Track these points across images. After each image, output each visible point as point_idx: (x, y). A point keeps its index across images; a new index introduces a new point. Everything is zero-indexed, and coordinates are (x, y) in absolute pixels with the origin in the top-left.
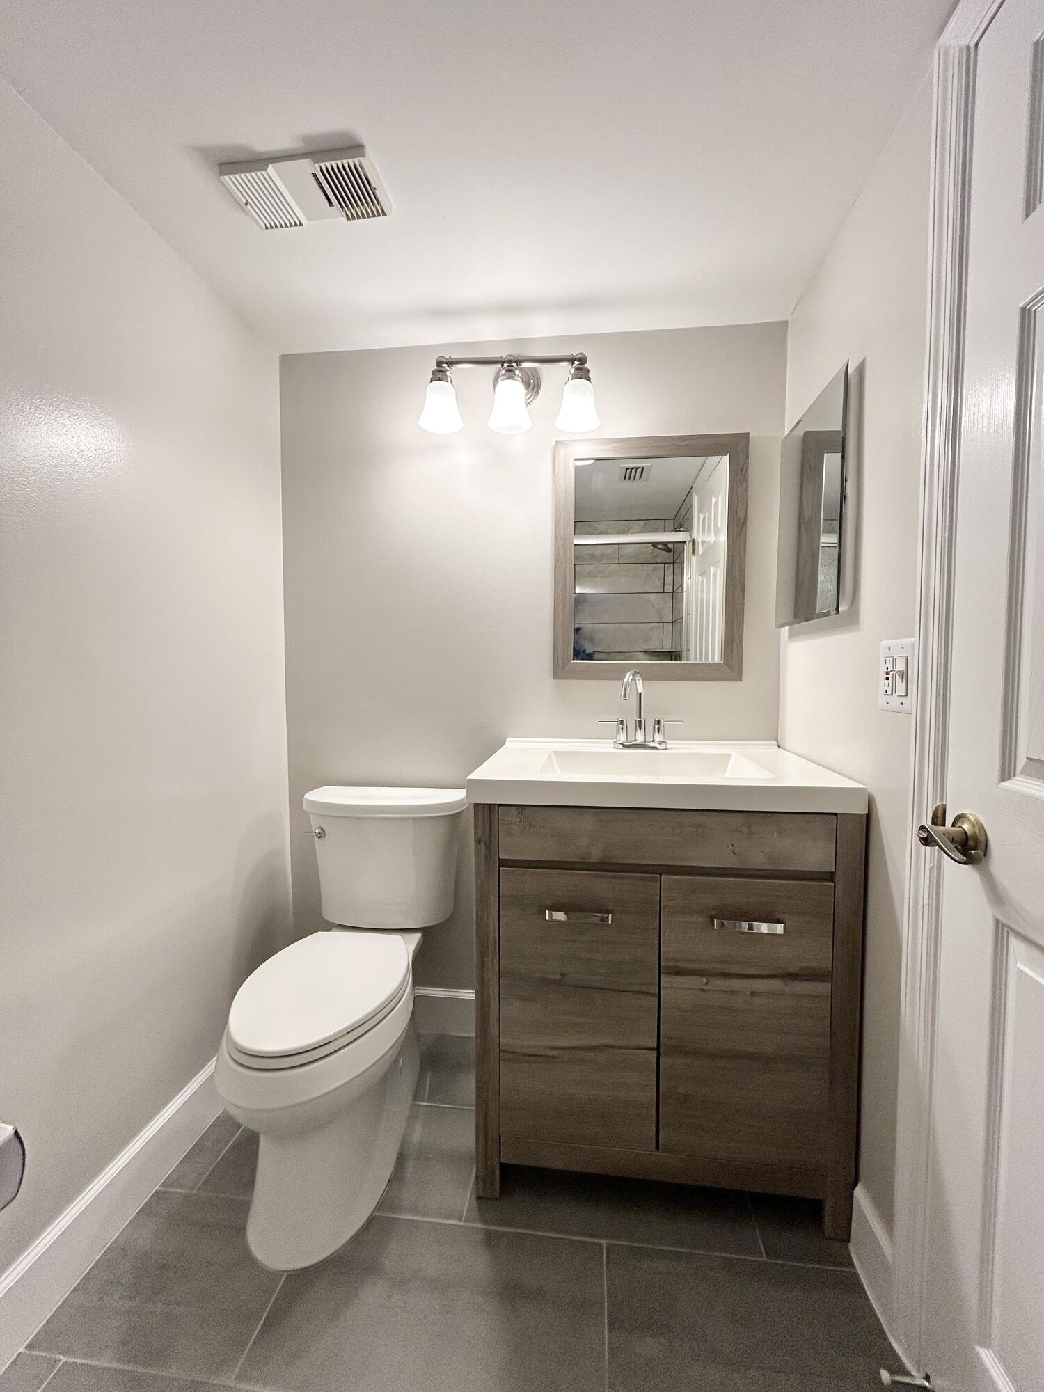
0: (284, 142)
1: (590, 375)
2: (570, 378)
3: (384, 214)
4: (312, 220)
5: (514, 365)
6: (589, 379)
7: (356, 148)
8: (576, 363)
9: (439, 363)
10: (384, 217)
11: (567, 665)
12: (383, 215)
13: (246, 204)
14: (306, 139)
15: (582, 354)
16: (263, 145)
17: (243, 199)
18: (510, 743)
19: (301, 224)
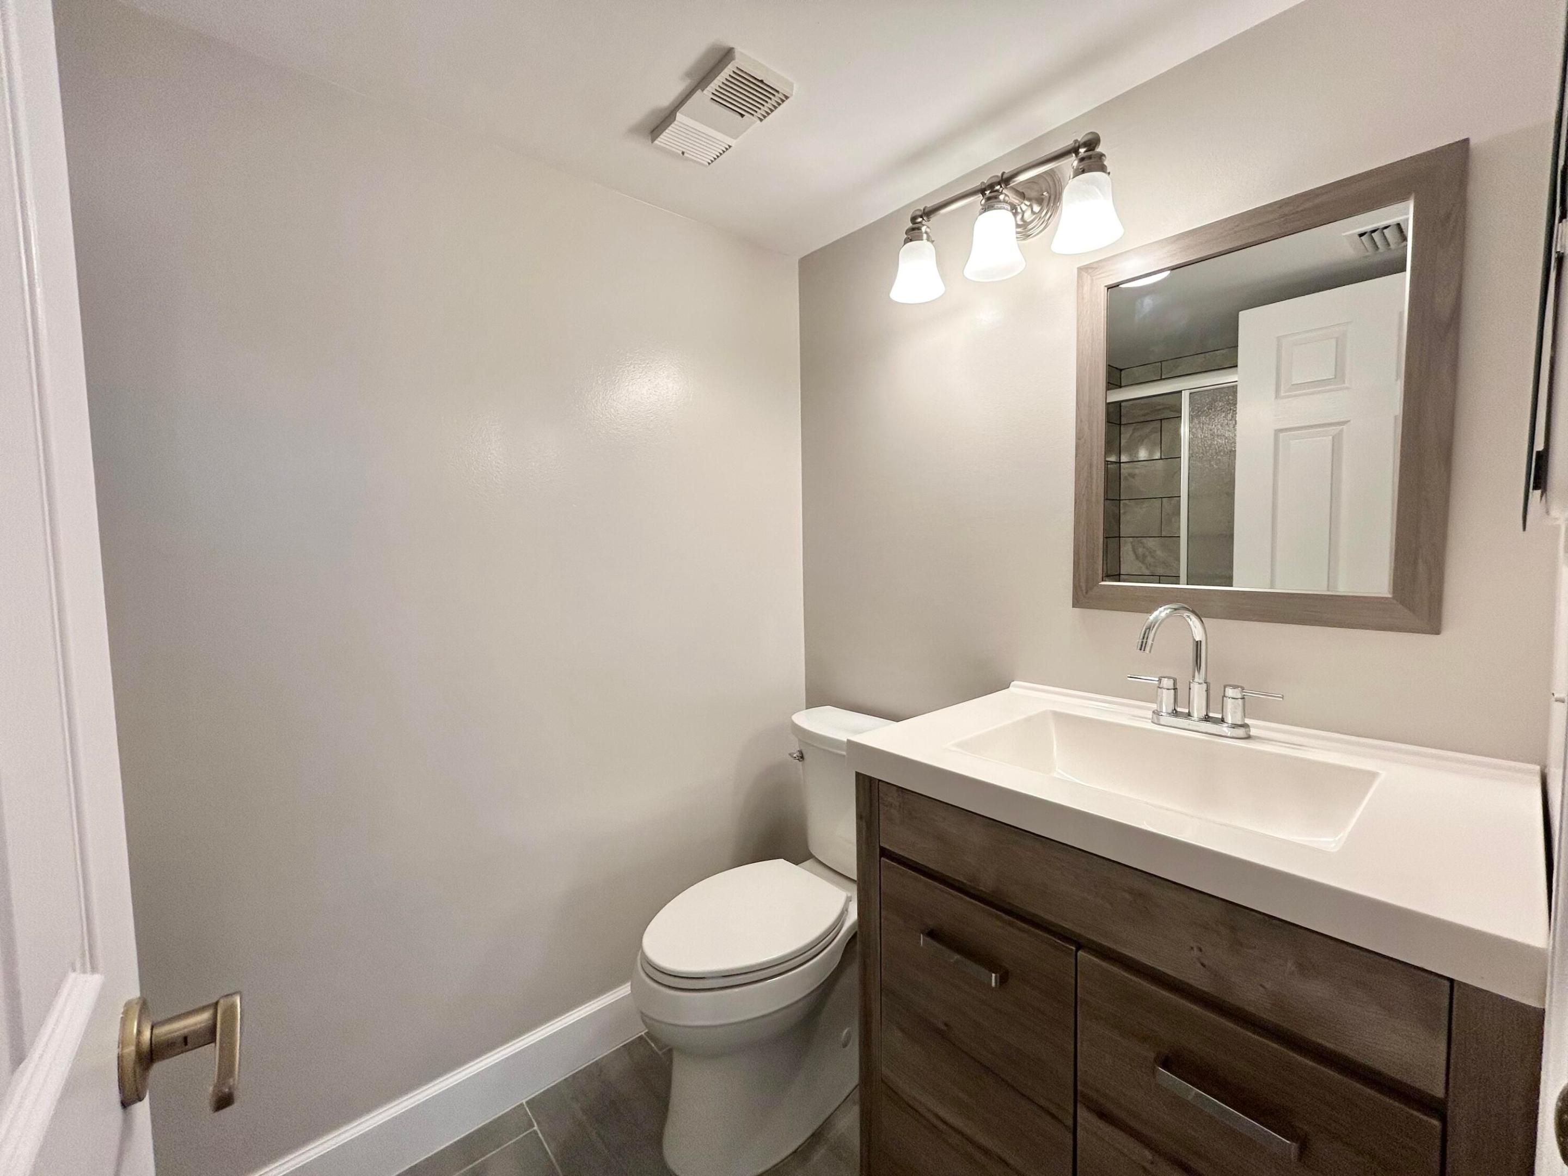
0: (677, 88)
1: (1105, 163)
2: (1072, 177)
3: (787, 97)
4: (738, 137)
5: (998, 187)
6: (1103, 169)
7: (727, 55)
8: (1082, 150)
9: (913, 219)
10: (788, 100)
11: (1091, 589)
12: (786, 99)
13: (683, 153)
14: (688, 74)
15: (1091, 133)
16: (665, 100)
17: (677, 151)
18: (1017, 689)
19: (730, 147)
